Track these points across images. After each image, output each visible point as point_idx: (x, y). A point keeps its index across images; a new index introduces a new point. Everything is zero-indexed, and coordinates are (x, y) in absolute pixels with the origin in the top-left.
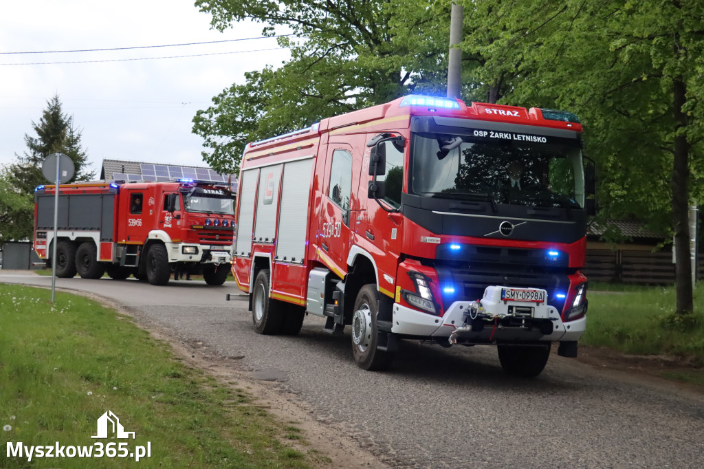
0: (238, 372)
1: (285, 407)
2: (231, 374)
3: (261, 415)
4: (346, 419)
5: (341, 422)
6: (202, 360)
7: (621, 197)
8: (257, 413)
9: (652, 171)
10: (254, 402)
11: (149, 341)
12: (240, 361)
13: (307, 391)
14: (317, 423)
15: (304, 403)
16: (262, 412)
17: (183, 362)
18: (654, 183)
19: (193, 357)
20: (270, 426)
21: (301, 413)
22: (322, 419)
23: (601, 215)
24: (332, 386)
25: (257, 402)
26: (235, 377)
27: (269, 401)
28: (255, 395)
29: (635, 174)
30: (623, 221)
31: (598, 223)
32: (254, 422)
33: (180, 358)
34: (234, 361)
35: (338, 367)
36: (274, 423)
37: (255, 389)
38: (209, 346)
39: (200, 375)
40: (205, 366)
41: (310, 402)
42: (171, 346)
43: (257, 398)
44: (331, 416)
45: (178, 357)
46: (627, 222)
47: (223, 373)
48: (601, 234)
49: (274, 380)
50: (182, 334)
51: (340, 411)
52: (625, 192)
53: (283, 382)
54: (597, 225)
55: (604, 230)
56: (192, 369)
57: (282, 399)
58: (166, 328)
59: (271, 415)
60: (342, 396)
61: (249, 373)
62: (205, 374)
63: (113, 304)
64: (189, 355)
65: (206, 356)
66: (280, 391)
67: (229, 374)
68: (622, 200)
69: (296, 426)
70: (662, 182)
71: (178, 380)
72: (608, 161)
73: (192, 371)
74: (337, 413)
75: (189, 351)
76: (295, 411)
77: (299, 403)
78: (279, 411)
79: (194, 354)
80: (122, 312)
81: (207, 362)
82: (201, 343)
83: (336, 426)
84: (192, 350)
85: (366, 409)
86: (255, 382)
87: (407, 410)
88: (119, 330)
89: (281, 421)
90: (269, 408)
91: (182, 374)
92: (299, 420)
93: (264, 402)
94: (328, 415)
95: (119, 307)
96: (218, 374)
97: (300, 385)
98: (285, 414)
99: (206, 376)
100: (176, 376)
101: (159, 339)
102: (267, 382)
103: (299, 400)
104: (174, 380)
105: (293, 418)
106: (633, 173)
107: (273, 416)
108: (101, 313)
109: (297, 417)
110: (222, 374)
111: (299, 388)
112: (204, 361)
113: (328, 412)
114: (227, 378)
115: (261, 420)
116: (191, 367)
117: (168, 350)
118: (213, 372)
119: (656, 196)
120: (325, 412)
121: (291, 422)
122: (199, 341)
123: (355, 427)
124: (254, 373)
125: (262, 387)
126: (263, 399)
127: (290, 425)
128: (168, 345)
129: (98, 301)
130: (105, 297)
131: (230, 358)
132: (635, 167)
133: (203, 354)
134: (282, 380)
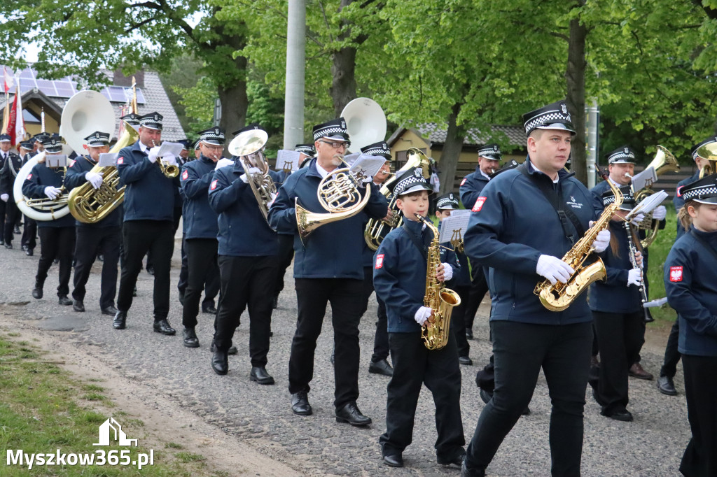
0: (21, 321)
1: (84, 362)
2: (12, 324)
3: (52, 373)
4: (164, 374)
5: (157, 377)
7: (509, 96)
8: (47, 370)
9: (542, 64)
10: (43, 357)
12: (24, 306)
13: (114, 342)
14: (126, 380)
15: (109, 357)
16: (54, 368)
18: (545, 78)
20: (64, 385)
21: (105, 368)
22: (132, 375)
23: (485, 120)
24: (146, 335)
25: (47, 358)
26: (17, 327)
27: (63, 355)
28: (45, 348)
29: (523, 67)
30: (510, 127)
31: (480, 130)
32: (43, 381)
34: (16, 307)
36: (69, 382)
37: (45, 342)
41: (118, 355)
43: (46, 353)
44: (144, 371)
46: (516, 128)
48: (484, 143)
49: (69, 330)
51: (156, 365)
52: (513, 90)
53: (82, 331)
54: (480, 132)
55: (488, 139)
57: (80, 353)
59: (65, 373)
60: (159, 347)
61: (37, 322)
66: (78, 343)
67: (8, 324)
68: (510, 101)
69: (98, 384)
70: (555, 77)
72: (492, 51)
74: (152, 367)
76: (97, 366)
77: (102, 356)
78: (77, 367)
83: (150, 382)
85: (189, 361)
86: (45, 333)
87: (240, 361)
89: (79, 379)
90: (63, 363)
92: (103, 377)
93: (57, 357)
94: (141, 370)
97: (103, 335)
98: (83, 370)
102: (61, 333)
103: (103, 353)
105: (95, 375)
106: (520, 65)
107: (68, 373)
109: (100, 374)
111: (103, 339)
113: (140, 367)
114: (6, 329)
115: (52, 379)
119: (549, 95)
120: (137, 367)
121: (92, 380)
123: (175, 383)
124: (43, 321)
125: (53, 339)
126: (55, 353)
127: (90, 384)
131: (11, 304)
132: (523, 57)
134: (81, 329)
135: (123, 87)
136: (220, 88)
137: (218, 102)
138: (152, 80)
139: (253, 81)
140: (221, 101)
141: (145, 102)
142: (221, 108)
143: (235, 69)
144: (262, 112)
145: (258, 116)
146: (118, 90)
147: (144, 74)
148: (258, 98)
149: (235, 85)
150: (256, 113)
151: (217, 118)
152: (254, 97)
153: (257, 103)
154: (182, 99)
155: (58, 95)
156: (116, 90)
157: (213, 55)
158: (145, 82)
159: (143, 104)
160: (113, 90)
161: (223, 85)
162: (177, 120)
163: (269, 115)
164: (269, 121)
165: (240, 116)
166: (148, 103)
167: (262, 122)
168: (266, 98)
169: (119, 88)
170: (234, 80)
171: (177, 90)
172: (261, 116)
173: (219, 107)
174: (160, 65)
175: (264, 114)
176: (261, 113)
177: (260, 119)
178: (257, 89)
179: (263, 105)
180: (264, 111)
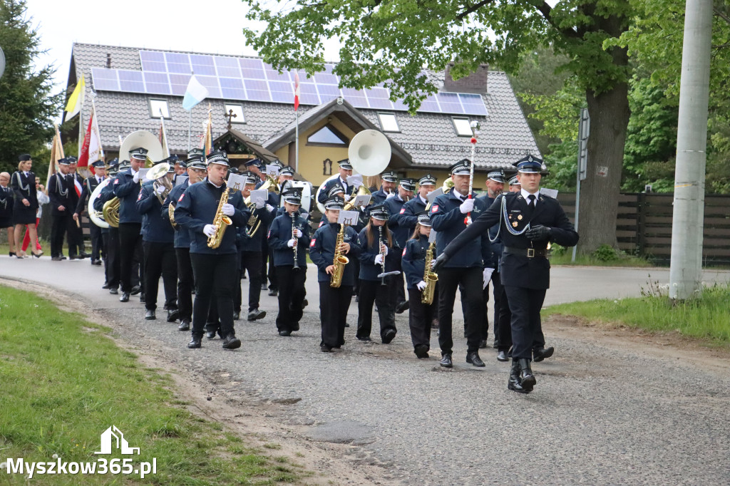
0: (285, 427)
2: (272, 431)
6: (224, 406)
10: (306, 480)
11: (134, 372)
12: (292, 407)
13: (404, 462)
17: (190, 409)
19: (209, 399)
26: (279, 435)
28: (309, 468)
33: (185, 402)
34: (282, 406)
35: (467, 418)
37: (311, 458)
38: (240, 381)
39: (216, 432)
40: (227, 416)
42: (173, 381)
43: (310, 474)
45: (181, 400)
47: (257, 428)
49: (347, 442)
50: (195, 359)
53: (363, 445)
56: (202, 421)
57: (357, 476)
58: (168, 349)
61: (306, 429)
62: (224, 430)
63: (80, 304)
64: (201, 396)
65: (234, 398)
66: (356, 461)
67: (267, 431)
71: (176, 441)
73: (201, 426)
75: (204, 388)
77: (386, 483)
79: (211, 395)
80: (95, 319)
81: (233, 410)
82: (228, 375)
84: (211, 386)
86: (314, 445)
88: (82, 350)
91: (183, 429)
95: (90, 310)
96: (249, 429)
97: (392, 452)
99: (225, 434)
100: (170, 433)
101: (154, 367)
102: (335, 445)
103: (388, 478)
104: (167, 441)
108: (56, 322)
110: (255, 431)
111: (390, 456)
112: (228, 407)
114: (262, 437)
116: (202, 418)
117: (166, 388)
118: (240, 427)
122: (225, 371)
124: (314, 428)
125: (323, 454)
126: (322, 475)
128: (168, 378)
129: (54, 300)
130: (66, 293)
131: (276, 401)
133: (229, 394)
134: (362, 442)
135: (458, 94)
136: (589, 92)
137: (586, 113)
138: (497, 82)
139: (643, 80)
140: (590, 111)
141: (487, 114)
142: (589, 121)
143: (611, 66)
144: (655, 125)
145: (649, 130)
146: (451, 98)
147: (487, 74)
148: (650, 105)
149: (610, 88)
150: (647, 126)
151: (584, 137)
152: (644, 103)
153: (648, 112)
154: (535, 111)
155: (369, 107)
156: (448, 98)
157: (581, 46)
158: (488, 85)
159: (484, 117)
160: (444, 97)
161: (594, 89)
162: (532, 139)
163: (666, 129)
164: (665, 139)
165: (617, 133)
166: (492, 115)
167: (655, 139)
168: (661, 106)
169: (452, 95)
170: (609, 80)
171: (527, 98)
172: (654, 130)
173: (585, 120)
174: (504, 63)
175: (657, 129)
176: (654, 127)
177: (653, 134)
178: (648, 91)
179: (657, 115)
180: (658, 123)
